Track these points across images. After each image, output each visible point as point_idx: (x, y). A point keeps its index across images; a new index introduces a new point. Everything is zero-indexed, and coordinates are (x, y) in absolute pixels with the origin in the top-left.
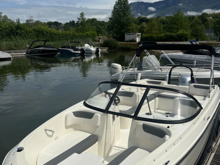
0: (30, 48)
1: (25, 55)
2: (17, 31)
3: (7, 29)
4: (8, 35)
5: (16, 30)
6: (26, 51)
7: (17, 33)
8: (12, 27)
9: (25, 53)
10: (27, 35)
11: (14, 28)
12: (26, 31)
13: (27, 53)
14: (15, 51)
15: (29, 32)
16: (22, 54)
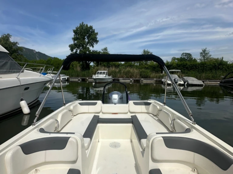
0: (224, 78)
1: (219, 84)
2: (220, 67)
3: (211, 65)
4: (211, 69)
5: (218, 66)
6: (220, 81)
7: (219, 68)
8: (215, 64)
9: (219, 83)
10: (228, 69)
11: (217, 64)
12: (228, 67)
13: (221, 82)
14: (210, 81)
15: (230, 67)
16: (217, 83)
